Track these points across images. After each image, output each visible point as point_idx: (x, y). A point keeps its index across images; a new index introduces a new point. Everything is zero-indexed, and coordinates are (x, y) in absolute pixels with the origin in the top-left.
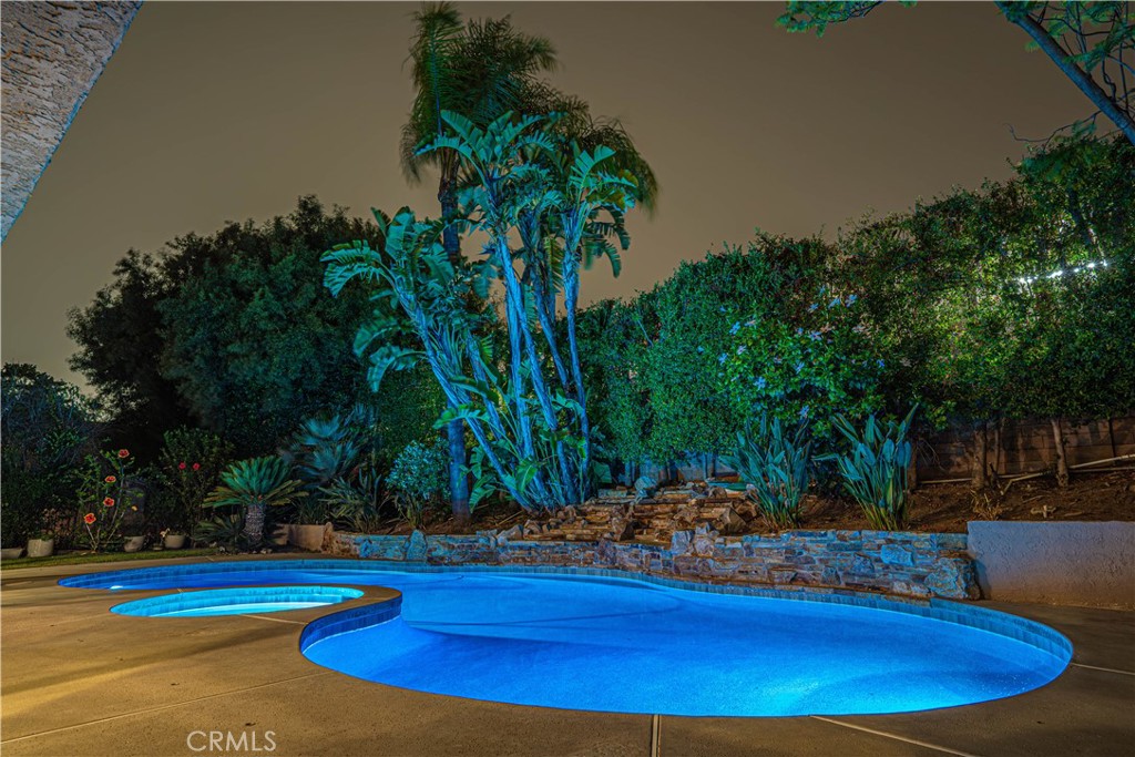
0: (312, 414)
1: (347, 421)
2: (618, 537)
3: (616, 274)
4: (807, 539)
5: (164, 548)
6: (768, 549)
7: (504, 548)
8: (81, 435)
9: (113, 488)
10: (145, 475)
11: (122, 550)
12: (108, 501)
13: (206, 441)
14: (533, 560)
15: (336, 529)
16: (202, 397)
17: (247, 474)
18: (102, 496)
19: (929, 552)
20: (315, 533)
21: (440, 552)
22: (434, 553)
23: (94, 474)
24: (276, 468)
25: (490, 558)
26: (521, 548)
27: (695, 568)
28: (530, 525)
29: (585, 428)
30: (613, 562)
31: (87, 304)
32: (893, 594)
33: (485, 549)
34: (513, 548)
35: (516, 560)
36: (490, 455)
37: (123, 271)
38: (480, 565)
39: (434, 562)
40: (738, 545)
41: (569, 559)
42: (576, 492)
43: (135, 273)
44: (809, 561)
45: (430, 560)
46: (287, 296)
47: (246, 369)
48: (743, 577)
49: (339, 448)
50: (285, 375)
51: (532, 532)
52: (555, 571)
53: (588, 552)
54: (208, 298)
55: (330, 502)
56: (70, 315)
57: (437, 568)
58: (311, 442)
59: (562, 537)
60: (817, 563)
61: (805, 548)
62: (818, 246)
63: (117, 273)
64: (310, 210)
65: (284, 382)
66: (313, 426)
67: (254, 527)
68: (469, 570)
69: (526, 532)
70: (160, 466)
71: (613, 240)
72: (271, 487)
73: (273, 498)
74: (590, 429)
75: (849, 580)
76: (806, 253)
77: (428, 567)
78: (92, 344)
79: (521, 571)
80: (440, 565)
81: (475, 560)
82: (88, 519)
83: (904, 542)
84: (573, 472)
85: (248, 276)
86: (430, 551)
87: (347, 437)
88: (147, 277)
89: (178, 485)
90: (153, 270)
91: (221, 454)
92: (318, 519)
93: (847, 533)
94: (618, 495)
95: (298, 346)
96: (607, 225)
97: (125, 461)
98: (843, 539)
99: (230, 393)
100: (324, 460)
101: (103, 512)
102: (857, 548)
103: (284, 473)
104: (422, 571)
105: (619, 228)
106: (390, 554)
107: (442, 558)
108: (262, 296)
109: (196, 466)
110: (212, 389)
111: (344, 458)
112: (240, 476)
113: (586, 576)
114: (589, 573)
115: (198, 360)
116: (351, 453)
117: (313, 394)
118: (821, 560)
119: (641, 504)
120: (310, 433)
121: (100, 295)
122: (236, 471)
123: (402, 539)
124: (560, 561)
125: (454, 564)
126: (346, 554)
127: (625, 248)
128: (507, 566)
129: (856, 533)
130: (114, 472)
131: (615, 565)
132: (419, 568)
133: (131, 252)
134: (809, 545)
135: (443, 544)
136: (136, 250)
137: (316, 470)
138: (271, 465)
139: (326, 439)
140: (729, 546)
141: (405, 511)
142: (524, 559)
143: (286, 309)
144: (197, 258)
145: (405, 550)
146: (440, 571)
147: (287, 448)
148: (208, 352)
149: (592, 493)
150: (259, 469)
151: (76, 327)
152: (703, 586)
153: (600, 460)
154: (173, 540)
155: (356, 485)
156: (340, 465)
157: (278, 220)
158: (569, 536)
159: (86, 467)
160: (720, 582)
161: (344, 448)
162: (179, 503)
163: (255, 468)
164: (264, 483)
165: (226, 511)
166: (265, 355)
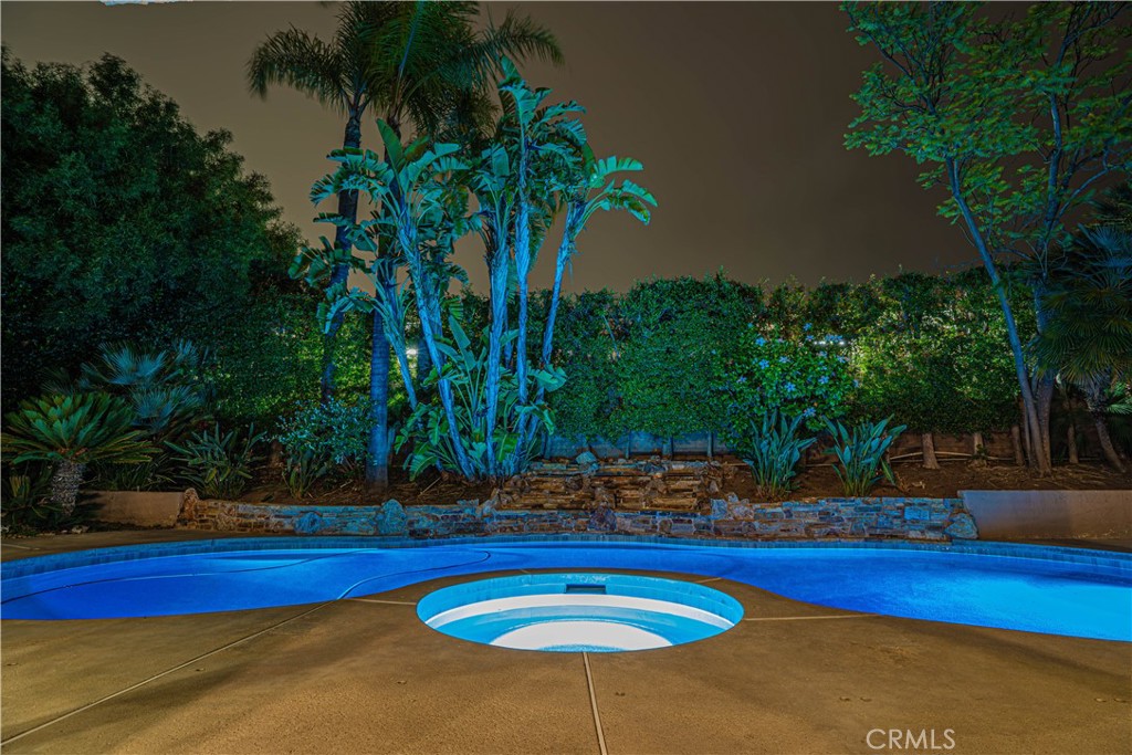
4: (839, 504)
6: (806, 512)
7: (491, 517)
14: (521, 529)
19: (944, 510)
21: (424, 524)
22: (416, 526)
25: (477, 529)
26: (508, 517)
27: (740, 529)
30: (613, 527)
32: (908, 539)
33: (471, 520)
34: (499, 517)
35: (503, 530)
38: (468, 537)
39: (417, 535)
40: (779, 510)
41: (560, 527)
44: (839, 519)
45: (413, 533)
48: (786, 534)
52: (545, 539)
53: (580, 520)
57: (420, 542)
60: (846, 521)
61: (837, 510)
68: (455, 543)
75: (873, 532)
77: (411, 542)
79: (509, 540)
80: (426, 538)
81: (460, 531)
83: (921, 505)
86: (411, 523)
93: (870, 500)
98: (868, 503)
102: (878, 509)
104: (402, 547)
106: (353, 528)
107: (427, 531)
113: (579, 542)
114: (582, 539)
118: (849, 519)
123: (370, 510)
124: (549, 529)
125: (440, 537)
128: (494, 537)
129: (878, 499)
131: (613, 530)
132: (399, 543)
134: (841, 508)
135: (427, 516)
140: (770, 510)
142: (511, 528)
145: (377, 523)
146: (425, 546)
152: (751, 544)
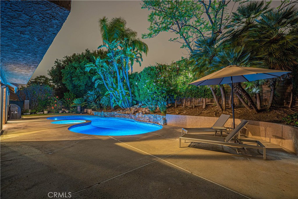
0: (89, 90)
1: (95, 91)
2: (132, 113)
3: (140, 66)
5: (66, 113)
6: (147, 117)
7: (116, 114)
8: (50, 94)
9: (56, 103)
10: (62, 100)
11: (59, 113)
12: (56, 105)
13: (71, 94)
14: (120, 117)
15: (92, 110)
16: (69, 87)
17: (77, 101)
18: (54, 104)
19: (162, 118)
20: (89, 111)
21: (106, 115)
23: (53, 100)
24: (82, 100)
25: (114, 116)
26: (119, 115)
27: (138, 119)
28: (121, 111)
29: (131, 95)
30: (131, 117)
31: (50, 69)
35: (118, 117)
36: (115, 99)
37: (56, 63)
38: (112, 117)
39: (105, 116)
41: (126, 117)
42: (130, 105)
43: (58, 63)
46: (84, 69)
47: (76, 82)
48: (144, 121)
49: (93, 96)
50: (83, 83)
51: (121, 112)
53: (128, 116)
54: (70, 69)
55: (91, 106)
56: (48, 71)
58: (89, 95)
59: (125, 113)
62: (165, 65)
63: (55, 63)
64: (88, 51)
65: (83, 85)
66: (89, 92)
67: (79, 110)
69: (120, 112)
70: (64, 99)
71: (140, 60)
72: (81, 103)
73: (82, 105)
74: (132, 95)
75: (155, 122)
76: (163, 67)
78: (52, 76)
81: (111, 116)
82: (53, 108)
83: (160, 117)
84: (129, 102)
85: (76, 65)
87: (95, 94)
88: (60, 64)
89: (67, 102)
90: (61, 62)
91: (74, 97)
92: (90, 108)
94: (136, 106)
95: (86, 78)
96: (138, 57)
97: (58, 98)
98: (155, 116)
99: (74, 86)
100: (91, 98)
101: (55, 107)
103: (83, 101)
105: (141, 58)
106: (99, 115)
108: (78, 69)
109: (70, 99)
110: (71, 86)
111: (94, 98)
112: (76, 101)
114: (128, 119)
115: (68, 81)
116: (96, 97)
117: (89, 86)
118: (152, 119)
119: (139, 108)
120: (89, 94)
121: (52, 68)
122: (75, 101)
123: (100, 113)
124: (124, 117)
125: (108, 117)
126: (93, 115)
127: (142, 61)
128: (116, 117)
130: (56, 100)
132: (103, 117)
133: (57, 59)
134: (152, 116)
136: (58, 59)
137: (90, 100)
138: (81, 100)
139: (92, 95)
141: (104, 108)
143: (84, 71)
144: (69, 60)
145: (101, 114)
147: (85, 96)
148: (70, 79)
149: (133, 106)
150: (79, 100)
151: (49, 73)
153: (134, 100)
154: (67, 111)
155: (96, 103)
156: (94, 99)
157: (83, 53)
158: (126, 113)
159: (52, 99)
160: (141, 121)
161: (94, 96)
162: (68, 105)
163: (78, 100)
164: (80, 103)
165: (74, 107)
166: (80, 80)
